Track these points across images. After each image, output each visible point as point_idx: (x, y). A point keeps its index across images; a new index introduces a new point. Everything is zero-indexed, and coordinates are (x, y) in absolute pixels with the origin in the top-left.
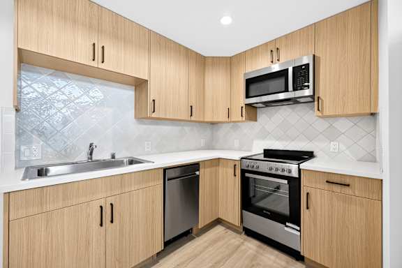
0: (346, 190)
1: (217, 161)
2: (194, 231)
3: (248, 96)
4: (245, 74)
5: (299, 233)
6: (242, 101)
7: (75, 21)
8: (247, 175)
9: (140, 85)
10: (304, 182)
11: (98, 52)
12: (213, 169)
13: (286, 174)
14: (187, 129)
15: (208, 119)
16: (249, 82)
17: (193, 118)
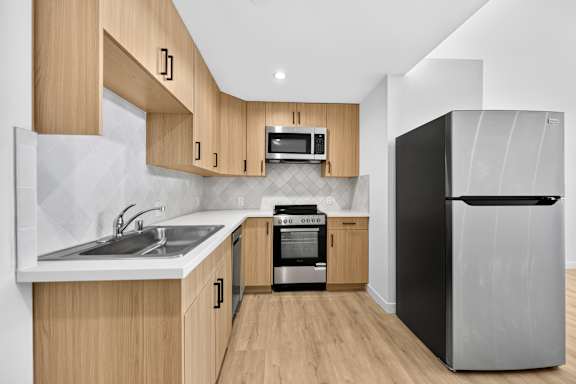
0: (353, 227)
3: (269, 151)
4: (266, 127)
5: (324, 268)
6: (263, 154)
8: (283, 230)
10: (329, 227)
13: (316, 223)
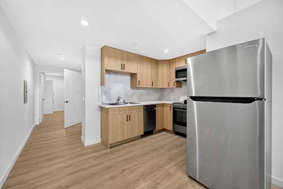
1: (163, 105)
2: (154, 131)
3: (176, 77)
4: (175, 68)
6: (174, 79)
7: (117, 58)
8: (175, 110)
9: (133, 75)
11: (123, 66)
12: (162, 108)
14: (150, 91)
15: (160, 87)
16: (177, 72)
17: (153, 87)
